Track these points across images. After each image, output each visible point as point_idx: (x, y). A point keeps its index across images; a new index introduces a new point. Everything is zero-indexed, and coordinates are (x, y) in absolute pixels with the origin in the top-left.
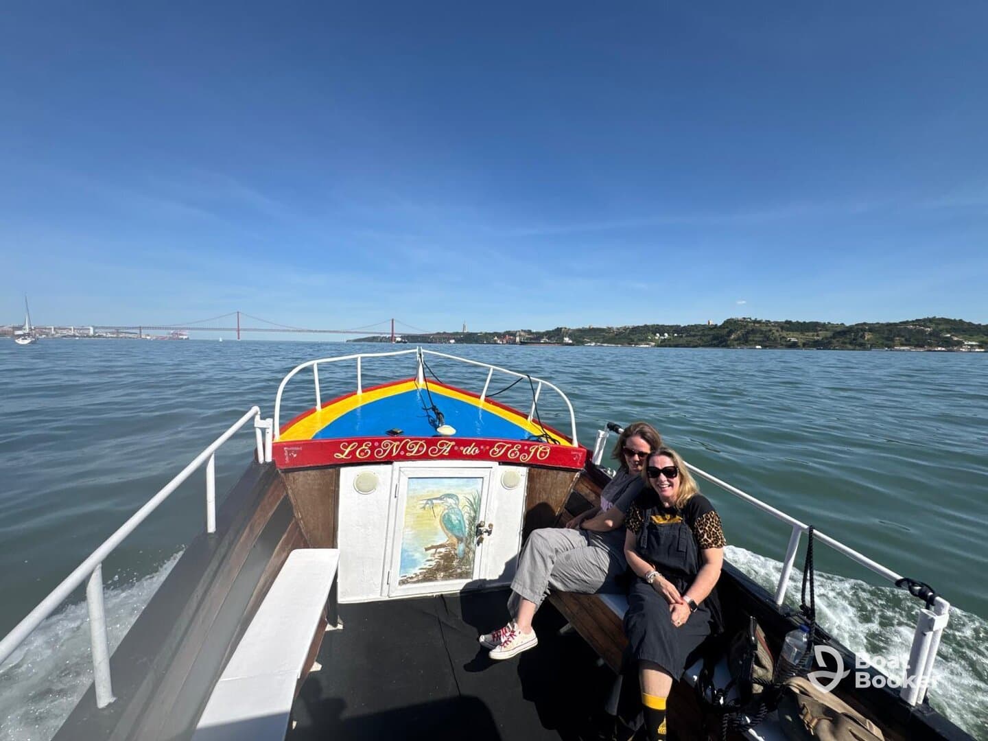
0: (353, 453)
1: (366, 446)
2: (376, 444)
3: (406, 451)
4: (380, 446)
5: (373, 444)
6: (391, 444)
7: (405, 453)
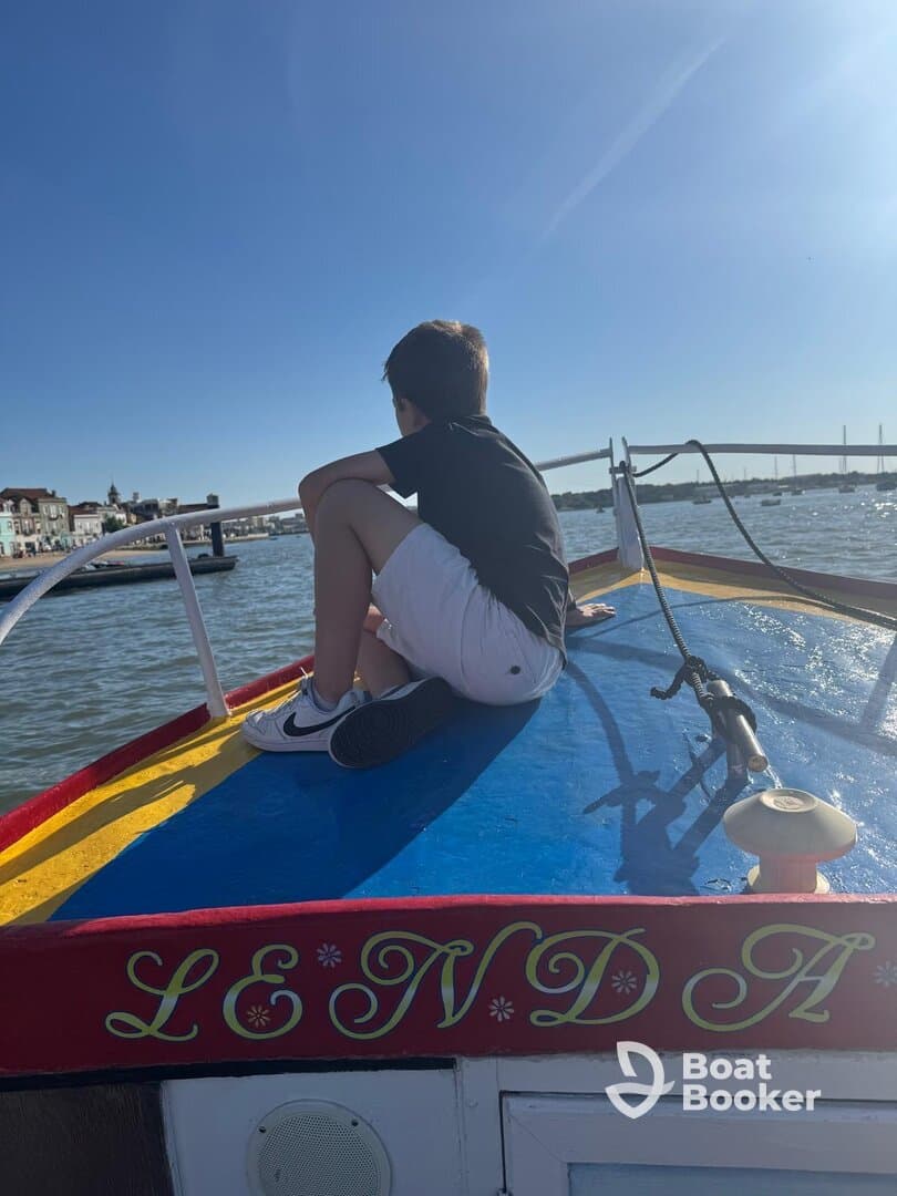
0: (199, 1007)
1: (268, 966)
2: (329, 956)
3: (528, 1000)
4: (351, 971)
5: (307, 957)
6: (421, 953)
7: (523, 1009)
